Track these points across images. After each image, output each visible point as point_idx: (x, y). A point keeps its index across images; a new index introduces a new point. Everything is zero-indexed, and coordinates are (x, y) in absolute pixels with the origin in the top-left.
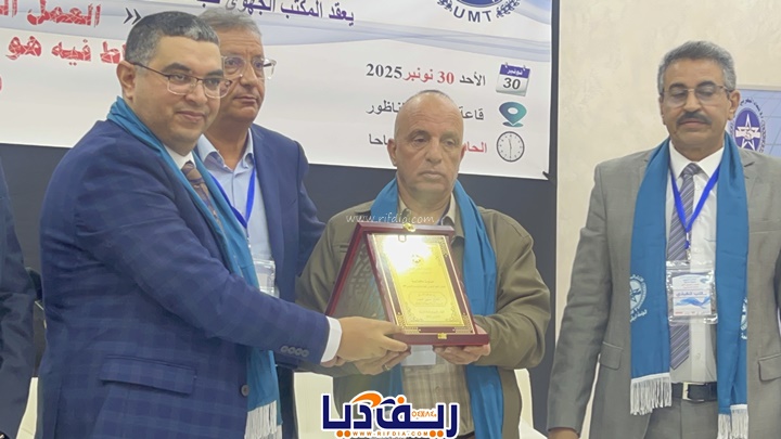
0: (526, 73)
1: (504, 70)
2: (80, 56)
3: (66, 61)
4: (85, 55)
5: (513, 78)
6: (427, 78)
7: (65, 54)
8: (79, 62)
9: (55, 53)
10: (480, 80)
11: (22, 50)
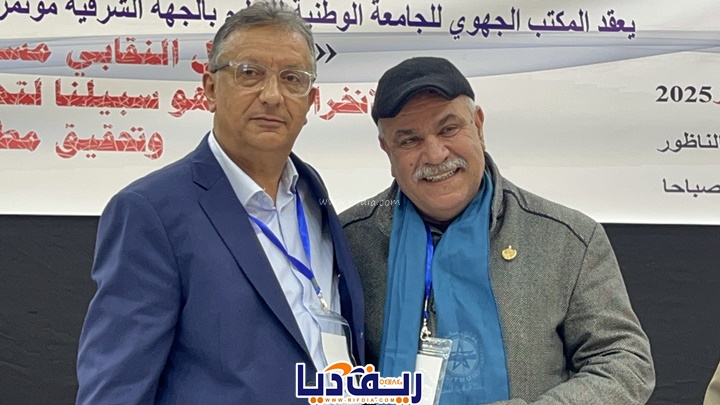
11: (188, 105)
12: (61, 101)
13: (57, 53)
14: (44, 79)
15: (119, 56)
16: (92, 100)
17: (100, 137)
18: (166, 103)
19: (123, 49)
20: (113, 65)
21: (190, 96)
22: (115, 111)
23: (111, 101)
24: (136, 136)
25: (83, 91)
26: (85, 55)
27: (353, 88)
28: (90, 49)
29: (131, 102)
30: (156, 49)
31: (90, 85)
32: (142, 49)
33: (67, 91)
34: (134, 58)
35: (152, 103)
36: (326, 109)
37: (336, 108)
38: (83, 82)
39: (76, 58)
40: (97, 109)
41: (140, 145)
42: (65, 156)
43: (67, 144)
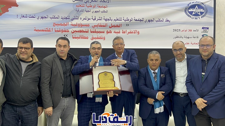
0: (208, 28)
1: (203, 28)
2: (118, 33)
3: (116, 34)
4: (119, 32)
5: (205, 30)
6: (186, 31)
7: (116, 33)
8: (118, 34)
9: (114, 33)
10: (197, 30)
11: (108, 33)
12: (91, 32)
13: (91, 25)
14: (89, 29)
15: (99, 26)
16: (95, 32)
17: (97, 37)
18: (105, 32)
19: (100, 25)
20: (98, 27)
21: (109, 31)
22: (99, 33)
23: (98, 32)
24: (101, 37)
25: (94, 31)
26: (94, 26)
27: (131, 30)
28: (95, 25)
29: (101, 32)
30: (104, 25)
31: (95, 30)
32: (102, 25)
33: (92, 31)
34: (101, 26)
35: (104, 32)
36: (127, 33)
37: (129, 33)
38: (94, 29)
39: (93, 26)
40: (96, 33)
41: (102, 38)
42: (92, 40)
43: (92, 38)
